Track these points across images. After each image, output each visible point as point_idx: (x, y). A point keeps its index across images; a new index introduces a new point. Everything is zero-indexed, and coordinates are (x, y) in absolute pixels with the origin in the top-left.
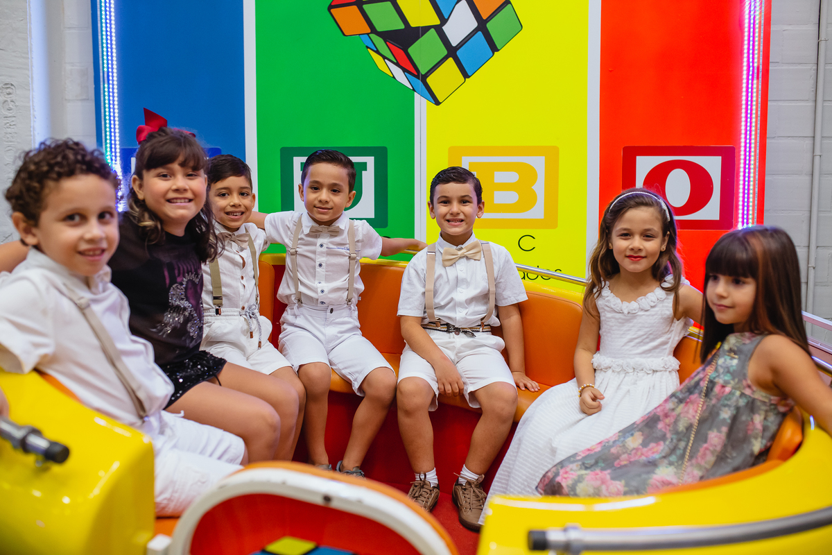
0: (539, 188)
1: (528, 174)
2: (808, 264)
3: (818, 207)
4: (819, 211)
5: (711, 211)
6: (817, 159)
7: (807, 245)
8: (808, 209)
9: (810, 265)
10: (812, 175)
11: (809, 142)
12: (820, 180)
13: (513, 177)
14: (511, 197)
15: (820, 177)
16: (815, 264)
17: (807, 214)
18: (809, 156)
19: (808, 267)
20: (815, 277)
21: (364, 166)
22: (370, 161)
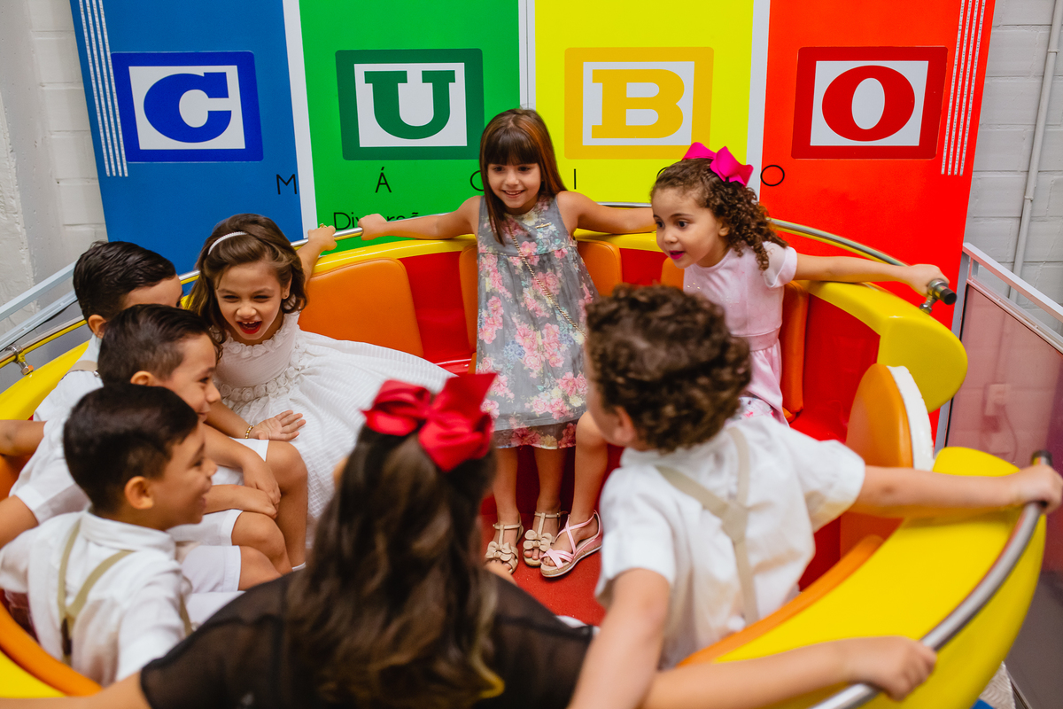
0: (686, 104)
1: (671, 85)
2: (1025, 194)
3: (1047, 120)
4: (1046, 125)
5: (909, 135)
6: (1052, 57)
7: (1026, 169)
8: (1032, 123)
9: (1026, 197)
10: (1043, 76)
11: (1043, 32)
12: (1052, 83)
13: (650, 90)
14: (649, 117)
15: (1053, 79)
16: (1034, 195)
17: (1030, 130)
18: (1041, 51)
19: (1024, 199)
20: (1032, 212)
21: (450, 76)
22: (459, 69)
